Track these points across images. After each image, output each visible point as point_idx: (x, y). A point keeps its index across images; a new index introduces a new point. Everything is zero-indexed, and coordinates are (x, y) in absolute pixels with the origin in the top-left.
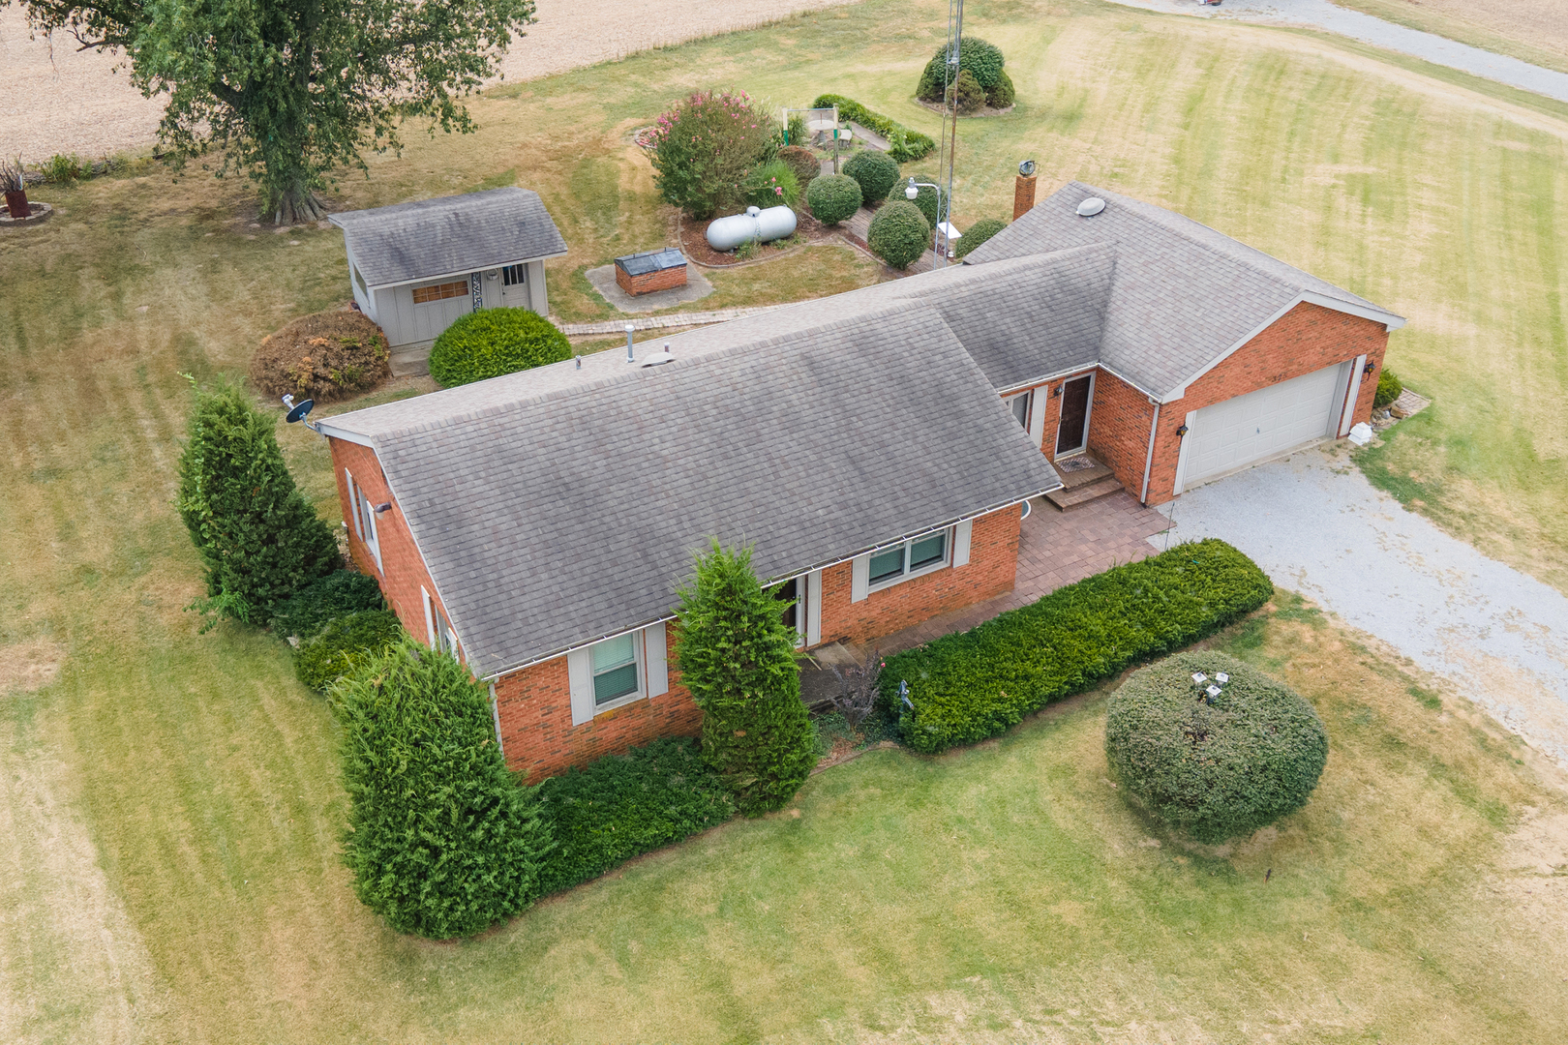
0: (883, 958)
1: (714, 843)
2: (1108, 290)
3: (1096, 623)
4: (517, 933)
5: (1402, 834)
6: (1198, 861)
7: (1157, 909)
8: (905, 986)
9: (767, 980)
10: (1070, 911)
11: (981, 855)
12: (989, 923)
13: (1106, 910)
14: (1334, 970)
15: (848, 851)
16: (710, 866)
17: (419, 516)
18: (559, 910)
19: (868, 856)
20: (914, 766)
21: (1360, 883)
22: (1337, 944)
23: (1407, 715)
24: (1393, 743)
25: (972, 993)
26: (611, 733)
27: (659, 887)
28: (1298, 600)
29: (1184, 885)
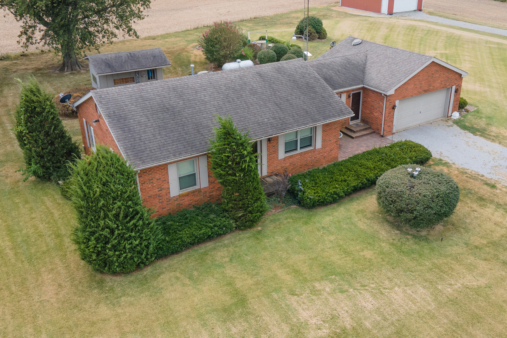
0: (296, 272)
1: (227, 239)
2: (365, 64)
3: (370, 164)
4: (147, 271)
5: (489, 226)
6: (414, 237)
7: (401, 251)
8: (305, 280)
9: (250, 282)
10: (368, 254)
11: (332, 238)
12: (336, 258)
13: (382, 253)
14: (471, 268)
15: (281, 239)
16: (225, 246)
17: (109, 116)
18: (165, 263)
19: (288, 240)
20: (304, 213)
21: (476, 240)
22: (471, 259)
23: (485, 191)
24: (481, 199)
25: (332, 281)
26: (186, 201)
27: (206, 253)
28: (441, 160)
29: (410, 244)
